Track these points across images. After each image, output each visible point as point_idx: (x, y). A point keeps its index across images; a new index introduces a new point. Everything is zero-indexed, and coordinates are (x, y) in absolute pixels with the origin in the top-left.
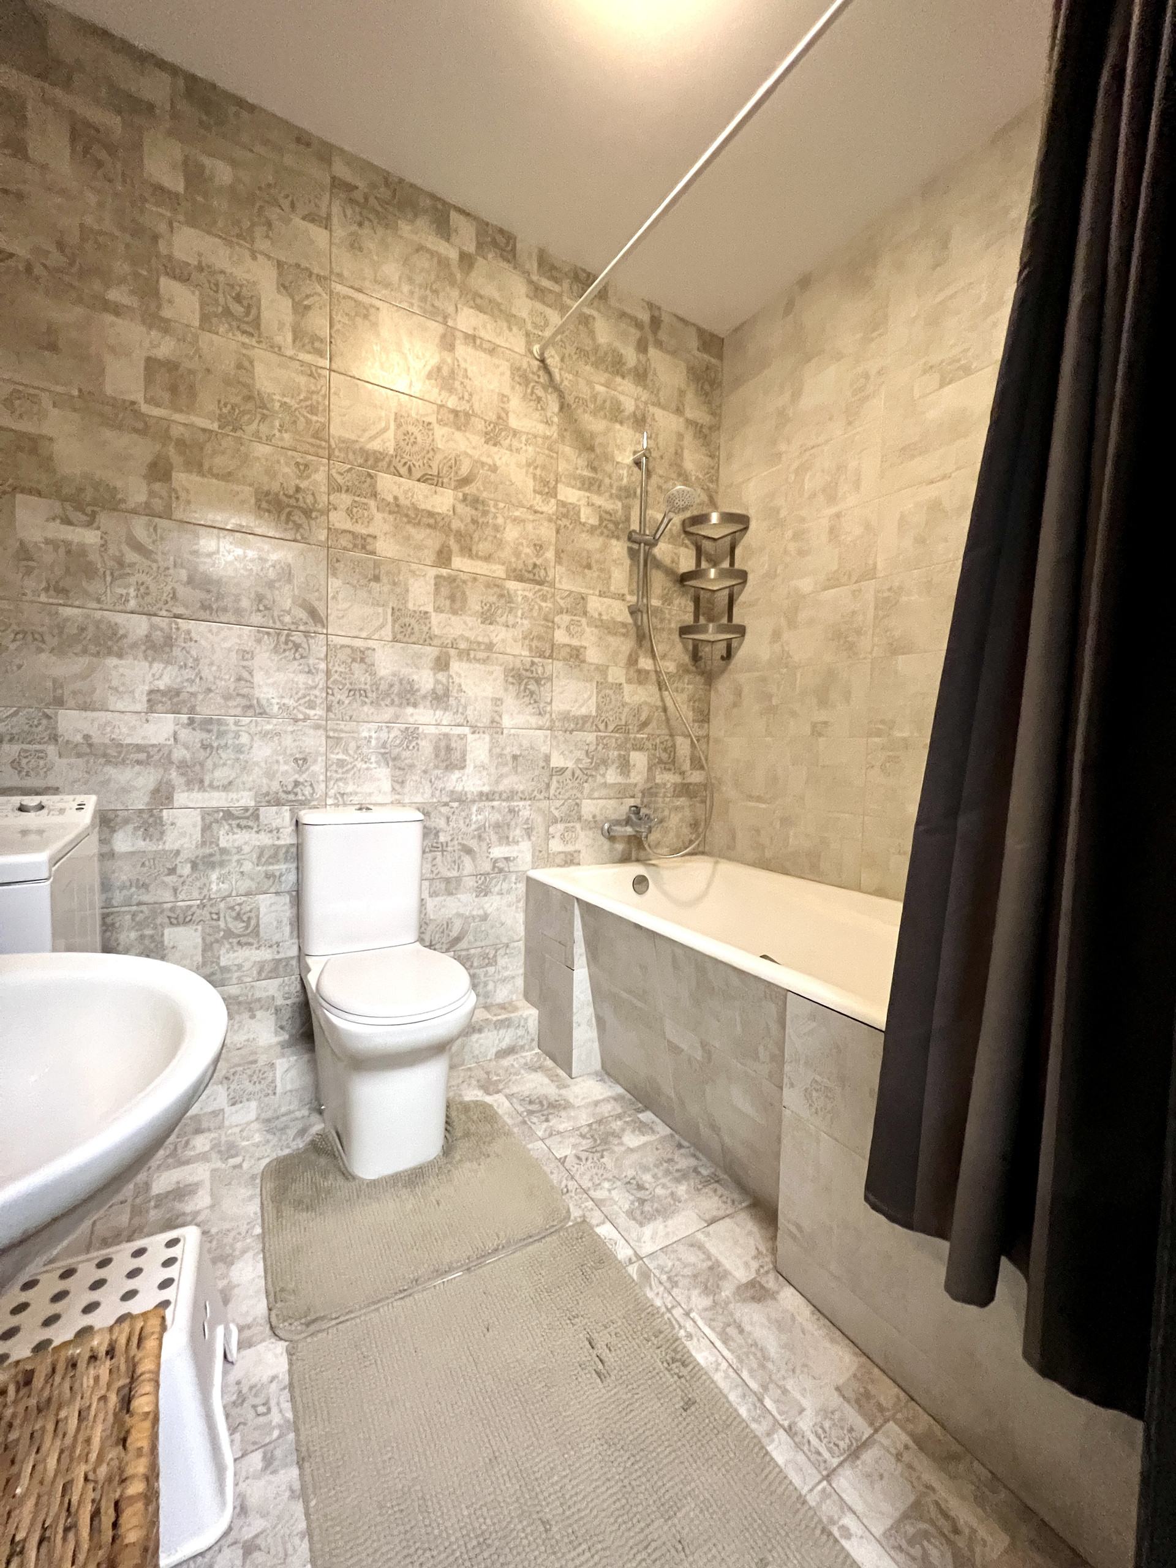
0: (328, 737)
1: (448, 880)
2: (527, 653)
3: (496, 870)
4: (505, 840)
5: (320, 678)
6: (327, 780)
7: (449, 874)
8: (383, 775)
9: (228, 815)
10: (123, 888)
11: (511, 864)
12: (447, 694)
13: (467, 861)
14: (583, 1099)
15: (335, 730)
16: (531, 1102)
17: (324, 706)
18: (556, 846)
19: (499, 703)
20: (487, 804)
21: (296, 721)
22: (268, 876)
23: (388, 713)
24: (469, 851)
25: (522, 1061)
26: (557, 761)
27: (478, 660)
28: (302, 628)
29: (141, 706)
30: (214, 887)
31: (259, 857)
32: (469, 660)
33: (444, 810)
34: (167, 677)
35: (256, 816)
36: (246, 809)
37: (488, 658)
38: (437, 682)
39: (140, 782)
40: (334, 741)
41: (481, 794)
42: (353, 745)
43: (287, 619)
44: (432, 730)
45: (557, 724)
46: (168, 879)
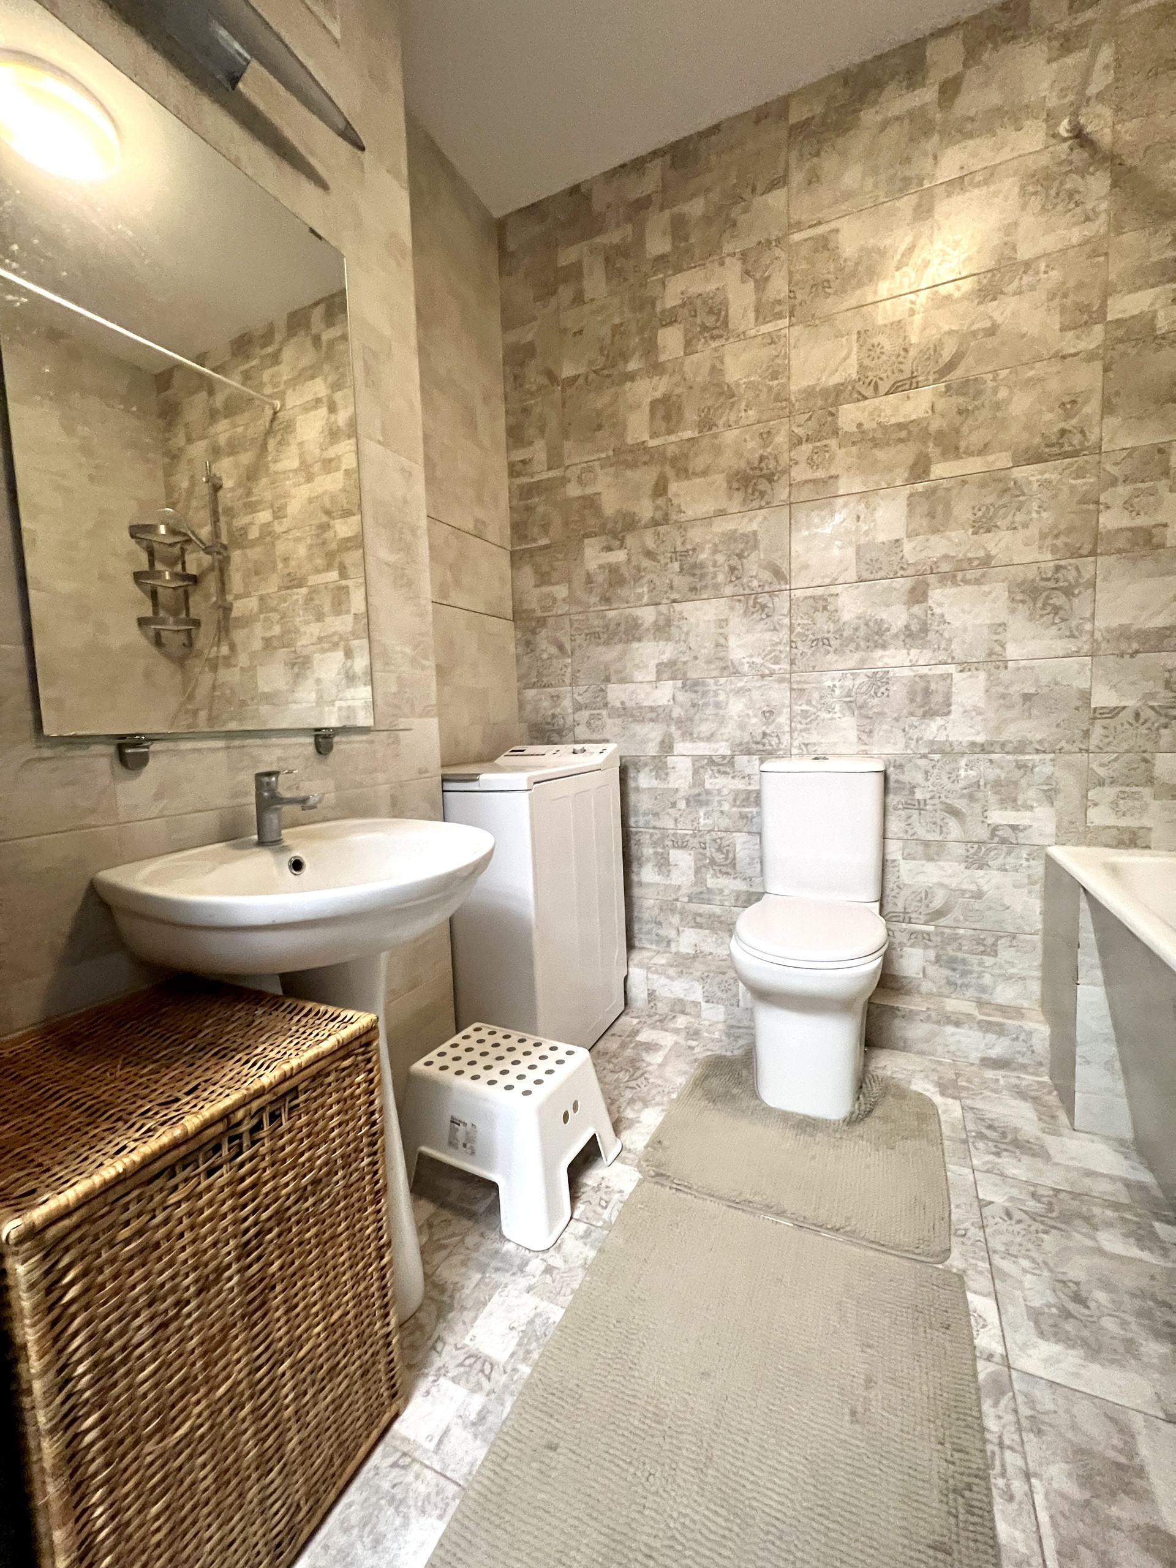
0: (792, 689)
1: (926, 844)
2: (1049, 557)
3: (996, 839)
4: (1009, 801)
5: (784, 634)
6: (792, 731)
7: (929, 837)
8: (848, 724)
9: (711, 761)
10: (644, 814)
11: (1021, 835)
12: (924, 629)
13: (952, 823)
14: (1072, 1158)
15: (799, 682)
16: (990, 1127)
17: (787, 660)
18: (1099, 816)
19: (1000, 629)
20: (981, 756)
21: (763, 676)
22: (743, 816)
23: (853, 659)
24: (955, 813)
25: (1014, 1081)
26: (1103, 698)
27: (966, 582)
28: (767, 589)
29: (653, 677)
30: (702, 821)
31: (735, 800)
32: (955, 583)
33: (922, 762)
34: (666, 651)
35: (732, 763)
36: (724, 757)
37: (983, 576)
38: (912, 616)
39: (653, 735)
40: (797, 692)
41: (973, 744)
42: (816, 695)
43: (755, 583)
44: (907, 672)
45: (1104, 645)
46: (671, 811)
